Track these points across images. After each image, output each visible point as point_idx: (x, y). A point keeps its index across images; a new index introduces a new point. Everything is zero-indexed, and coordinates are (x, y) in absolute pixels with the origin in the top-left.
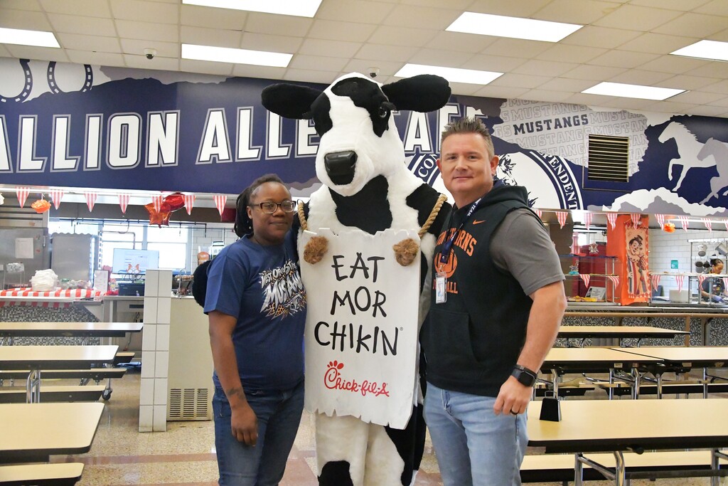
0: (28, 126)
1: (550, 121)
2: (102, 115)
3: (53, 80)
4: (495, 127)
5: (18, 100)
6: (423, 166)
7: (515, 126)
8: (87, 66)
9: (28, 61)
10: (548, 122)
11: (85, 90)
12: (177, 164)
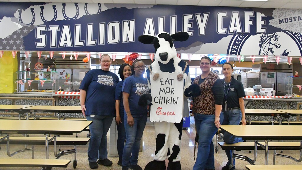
0: (78, 28)
1: (296, 17)
2: (105, 23)
3: (87, 10)
4: (270, 21)
5: (74, 19)
6: (238, 39)
7: (279, 20)
8: (99, 4)
9: (78, 3)
10: (295, 18)
11: (98, 13)
12: (134, 41)
